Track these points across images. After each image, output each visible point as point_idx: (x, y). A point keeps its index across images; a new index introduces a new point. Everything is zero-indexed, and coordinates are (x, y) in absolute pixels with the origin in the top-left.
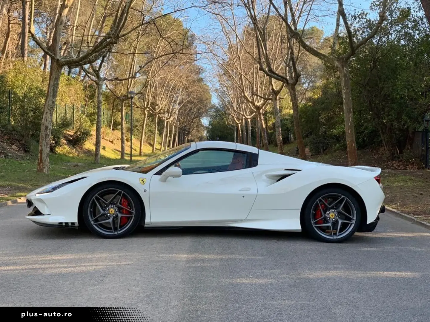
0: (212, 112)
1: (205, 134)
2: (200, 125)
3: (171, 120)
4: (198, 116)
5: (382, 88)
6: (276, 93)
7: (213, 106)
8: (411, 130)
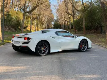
0: (54, 21)
1: (53, 26)
2: (51, 24)
3: (45, 23)
5: (92, 17)
6: (70, 17)
8: (98, 26)
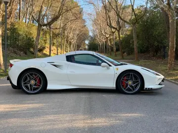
0: (90, 38)
1: (87, 47)
2: (84, 43)
3: (74, 42)
4: (84, 40)
6: (113, 33)
7: (90, 36)
